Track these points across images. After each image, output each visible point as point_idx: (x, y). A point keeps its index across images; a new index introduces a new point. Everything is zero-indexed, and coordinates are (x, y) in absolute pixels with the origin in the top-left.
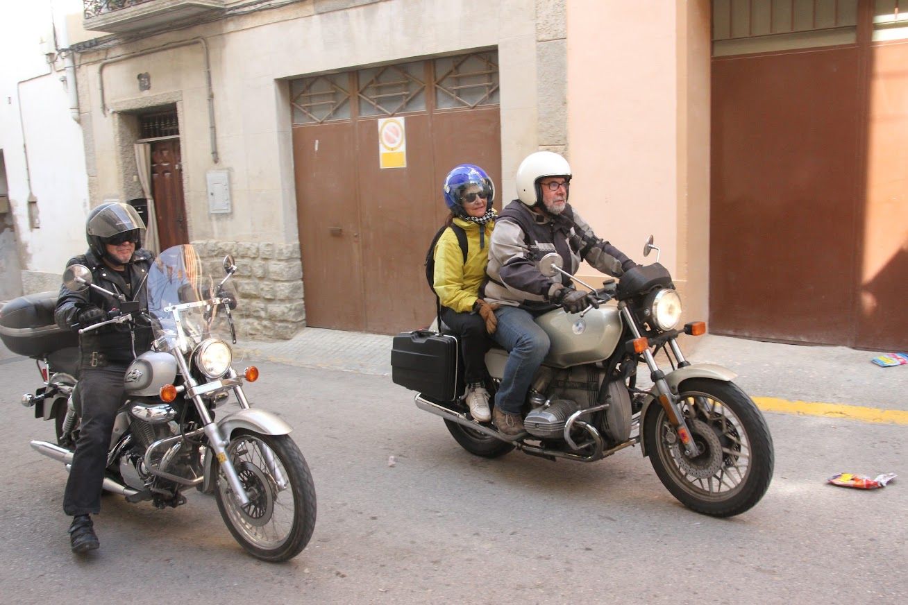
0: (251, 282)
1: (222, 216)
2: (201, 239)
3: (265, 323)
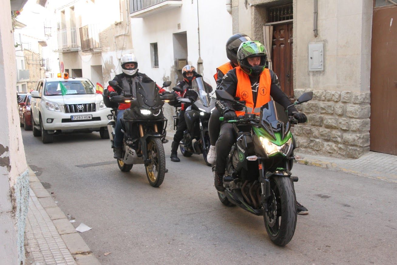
0: (333, 117)
1: (316, 73)
2: (301, 88)
3: (340, 146)
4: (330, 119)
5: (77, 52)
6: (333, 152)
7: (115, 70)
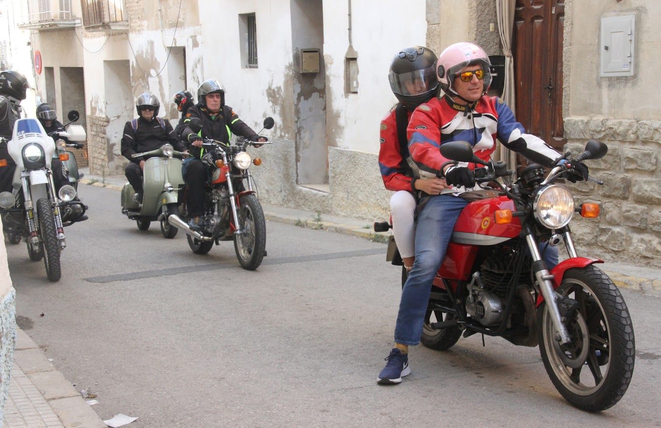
1: (618, 81)
2: (581, 115)
4: (645, 182)
5: (73, 29)
6: (654, 256)
7: (159, 71)
